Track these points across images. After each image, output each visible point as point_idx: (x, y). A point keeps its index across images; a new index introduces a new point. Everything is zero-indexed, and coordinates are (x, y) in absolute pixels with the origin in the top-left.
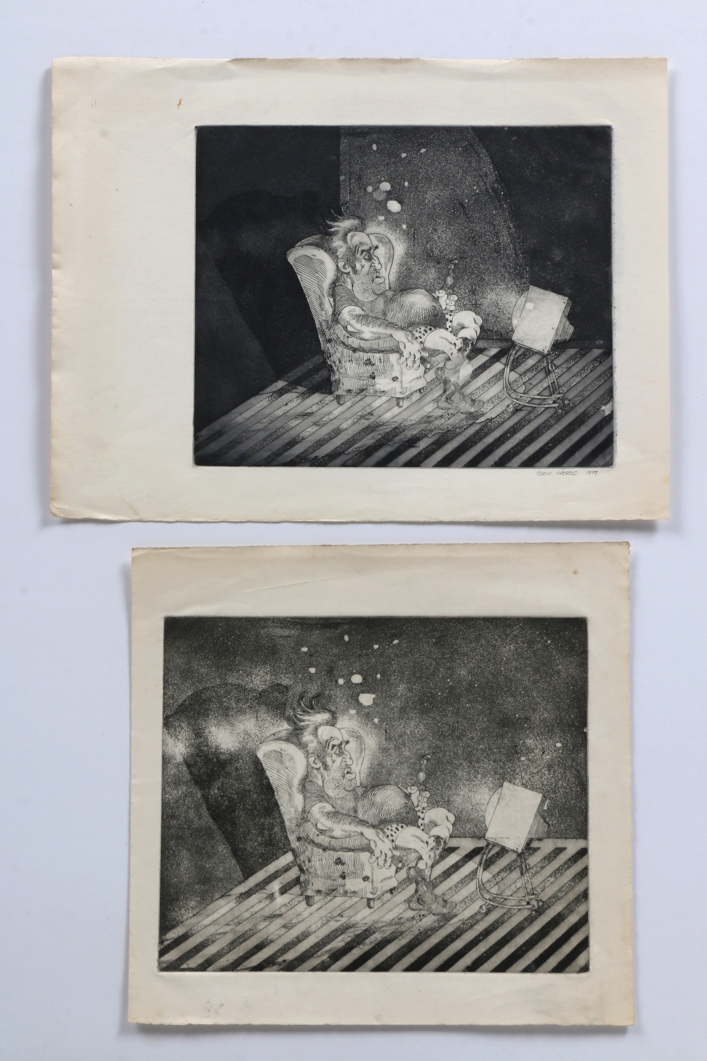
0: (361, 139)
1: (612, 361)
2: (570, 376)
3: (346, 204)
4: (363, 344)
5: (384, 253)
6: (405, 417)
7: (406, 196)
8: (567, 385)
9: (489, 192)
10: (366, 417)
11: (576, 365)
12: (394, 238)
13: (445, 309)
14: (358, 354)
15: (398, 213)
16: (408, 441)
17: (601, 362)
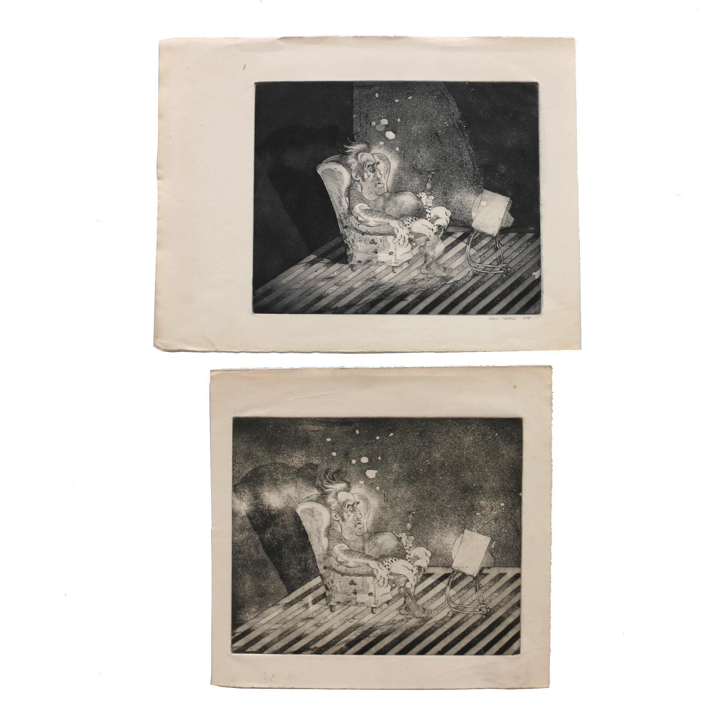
0: (368, 90)
1: (540, 241)
2: (512, 251)
3: (357, 134)
4: (369, 229)
5: (383, 167)
6: (398, 280)
7: (399, 128)
8: (510, 258)
9: (455, 126)
10: (371, 280)
11: (516, 244)
12: (390, 157)
13: (426, 206)
14: (365, 236)
15: (393, 140)
16: (400, 296)
17: (532, 242)
